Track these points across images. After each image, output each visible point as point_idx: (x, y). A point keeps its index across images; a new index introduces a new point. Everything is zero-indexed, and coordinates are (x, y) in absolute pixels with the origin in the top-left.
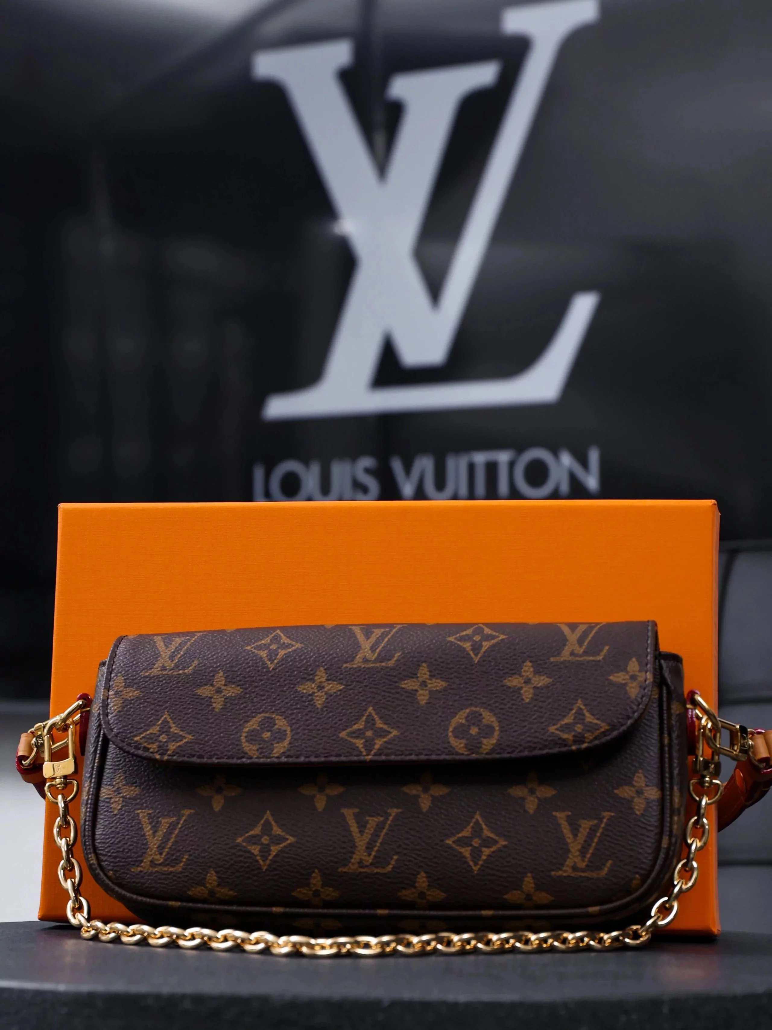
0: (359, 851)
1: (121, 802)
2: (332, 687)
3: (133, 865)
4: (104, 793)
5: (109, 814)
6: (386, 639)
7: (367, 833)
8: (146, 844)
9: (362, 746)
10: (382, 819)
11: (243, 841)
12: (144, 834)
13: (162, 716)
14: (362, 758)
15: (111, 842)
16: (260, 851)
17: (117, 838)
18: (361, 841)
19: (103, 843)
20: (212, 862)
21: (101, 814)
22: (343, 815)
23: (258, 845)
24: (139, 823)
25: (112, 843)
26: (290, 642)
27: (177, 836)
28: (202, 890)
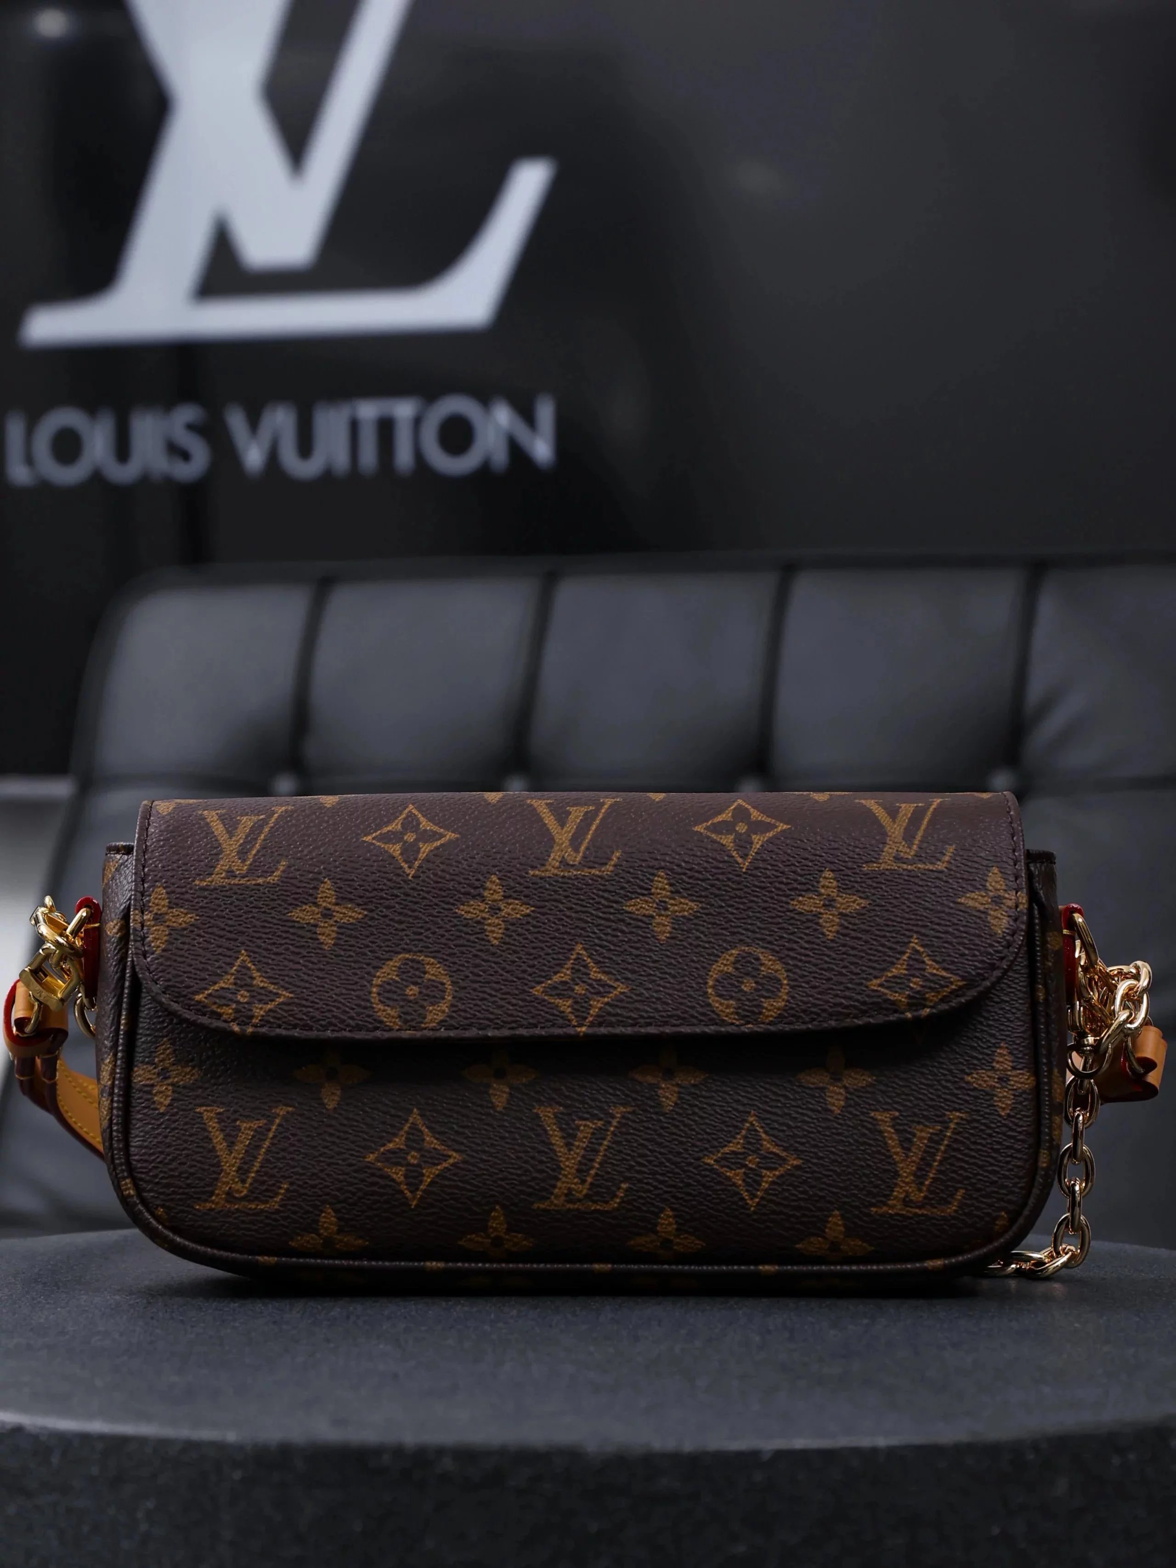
0: (565, 1176)
1: (170, 1093)
2: (513, 909)
3: (199, 1199)
4: (139, 1076)
5: (151, 1112)
6: (594, 827)
7: (578, 1147)
8: (218, 1165)
9: (569, 1010)
10: (600, 1123)
11: (377, 1160)
12: (214, 1147)
13: (238, 958)
14: (570, 1031)
15: (158, 1160)
16: (406, 1176)
17: (168, 1155)
18: (568, 1159)
19: (146, 1161)
20: (328, 1194)
21: (138, 1112)
22: (537, 1116)
23: (402, 1166)
24: (205, 1130)
25: (160, 1162)
26: (435, 828)
27: (268, 1151)
28: (312, 1238)
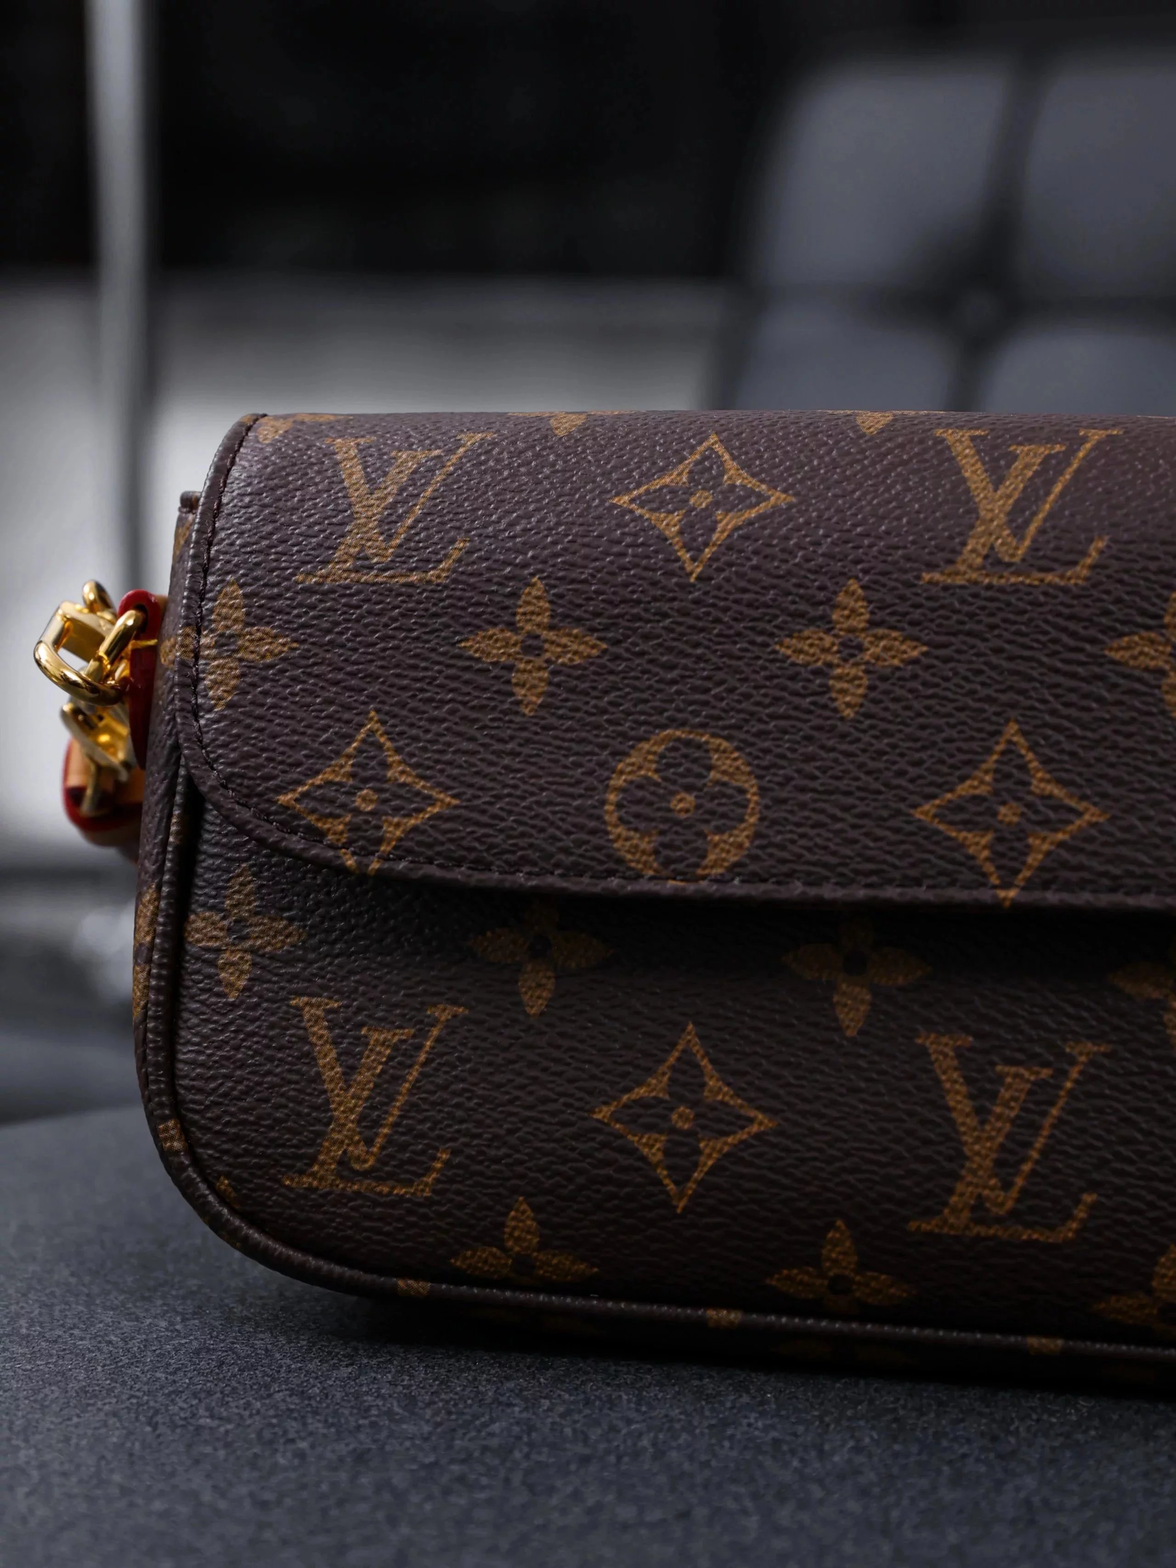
0: (974, 1172)
1: (246, 967)
2: (886, 649)
3: (290, 1167)
4: (198, 931)
5: (213, 1000)
6: (1058, 488)
7: (999, 1117)
8: (325, 1107)
9: (986, 853)
10: (1045, 1073)
11: (615, 1117)
12: (319, 1074)
13: (362, 725)
14: (984, 895)
15: (222, 1090)
16: (667, 1152)
17: (239, 1082)
18: (978, 1140)
19: (200, 1091)
20: (522, 1177)
21: (192, 998)
22: (923, 1052)
23: (661, 1132)
24: (304, 1040)
25: (225, 1095)
26: (752, 483)
27: (416, 1088)
28: (494, 1255)
